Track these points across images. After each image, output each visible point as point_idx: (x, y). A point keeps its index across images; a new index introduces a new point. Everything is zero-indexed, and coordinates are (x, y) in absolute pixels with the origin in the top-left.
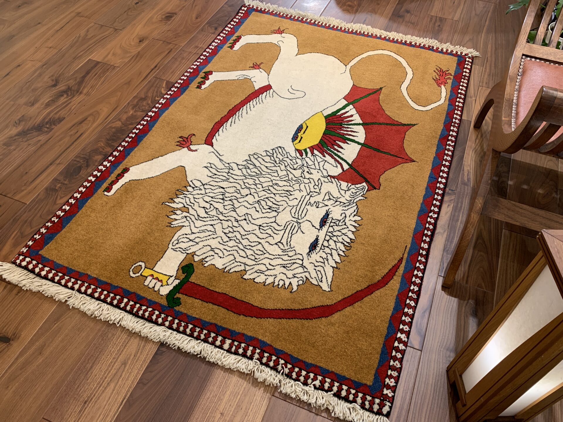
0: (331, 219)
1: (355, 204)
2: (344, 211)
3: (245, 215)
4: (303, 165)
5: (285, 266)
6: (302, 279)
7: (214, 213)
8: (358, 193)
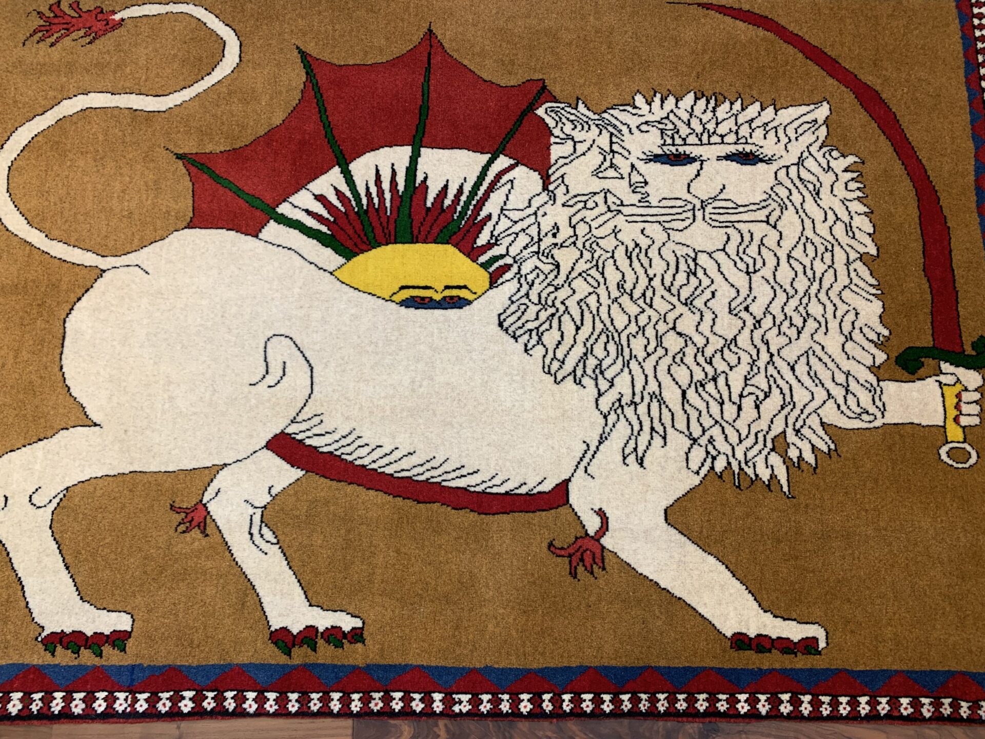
0: (665, 148)
1: (605, 115)
2: (634, 130)
3: (736, 315)
4: (538, 253)
5: (814, 193)
6: (827, 155)
7: (760, 380)
8: (572, 118)
